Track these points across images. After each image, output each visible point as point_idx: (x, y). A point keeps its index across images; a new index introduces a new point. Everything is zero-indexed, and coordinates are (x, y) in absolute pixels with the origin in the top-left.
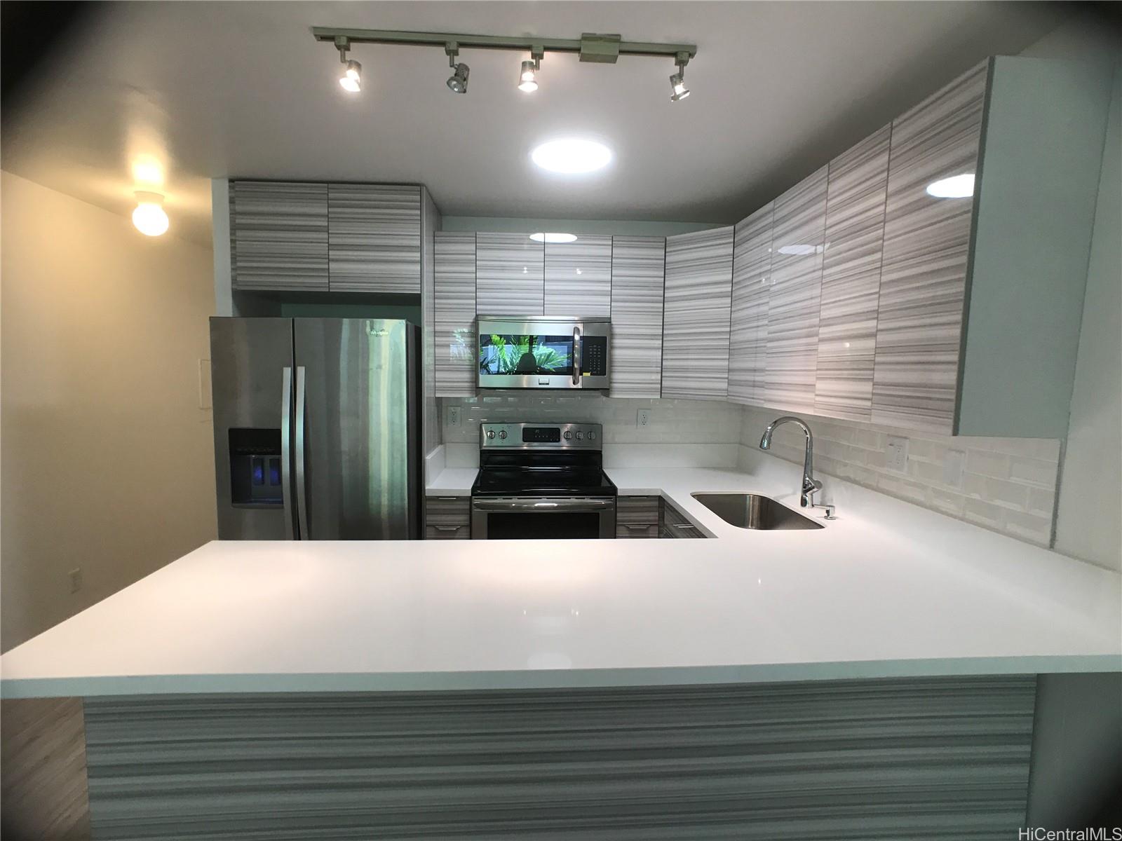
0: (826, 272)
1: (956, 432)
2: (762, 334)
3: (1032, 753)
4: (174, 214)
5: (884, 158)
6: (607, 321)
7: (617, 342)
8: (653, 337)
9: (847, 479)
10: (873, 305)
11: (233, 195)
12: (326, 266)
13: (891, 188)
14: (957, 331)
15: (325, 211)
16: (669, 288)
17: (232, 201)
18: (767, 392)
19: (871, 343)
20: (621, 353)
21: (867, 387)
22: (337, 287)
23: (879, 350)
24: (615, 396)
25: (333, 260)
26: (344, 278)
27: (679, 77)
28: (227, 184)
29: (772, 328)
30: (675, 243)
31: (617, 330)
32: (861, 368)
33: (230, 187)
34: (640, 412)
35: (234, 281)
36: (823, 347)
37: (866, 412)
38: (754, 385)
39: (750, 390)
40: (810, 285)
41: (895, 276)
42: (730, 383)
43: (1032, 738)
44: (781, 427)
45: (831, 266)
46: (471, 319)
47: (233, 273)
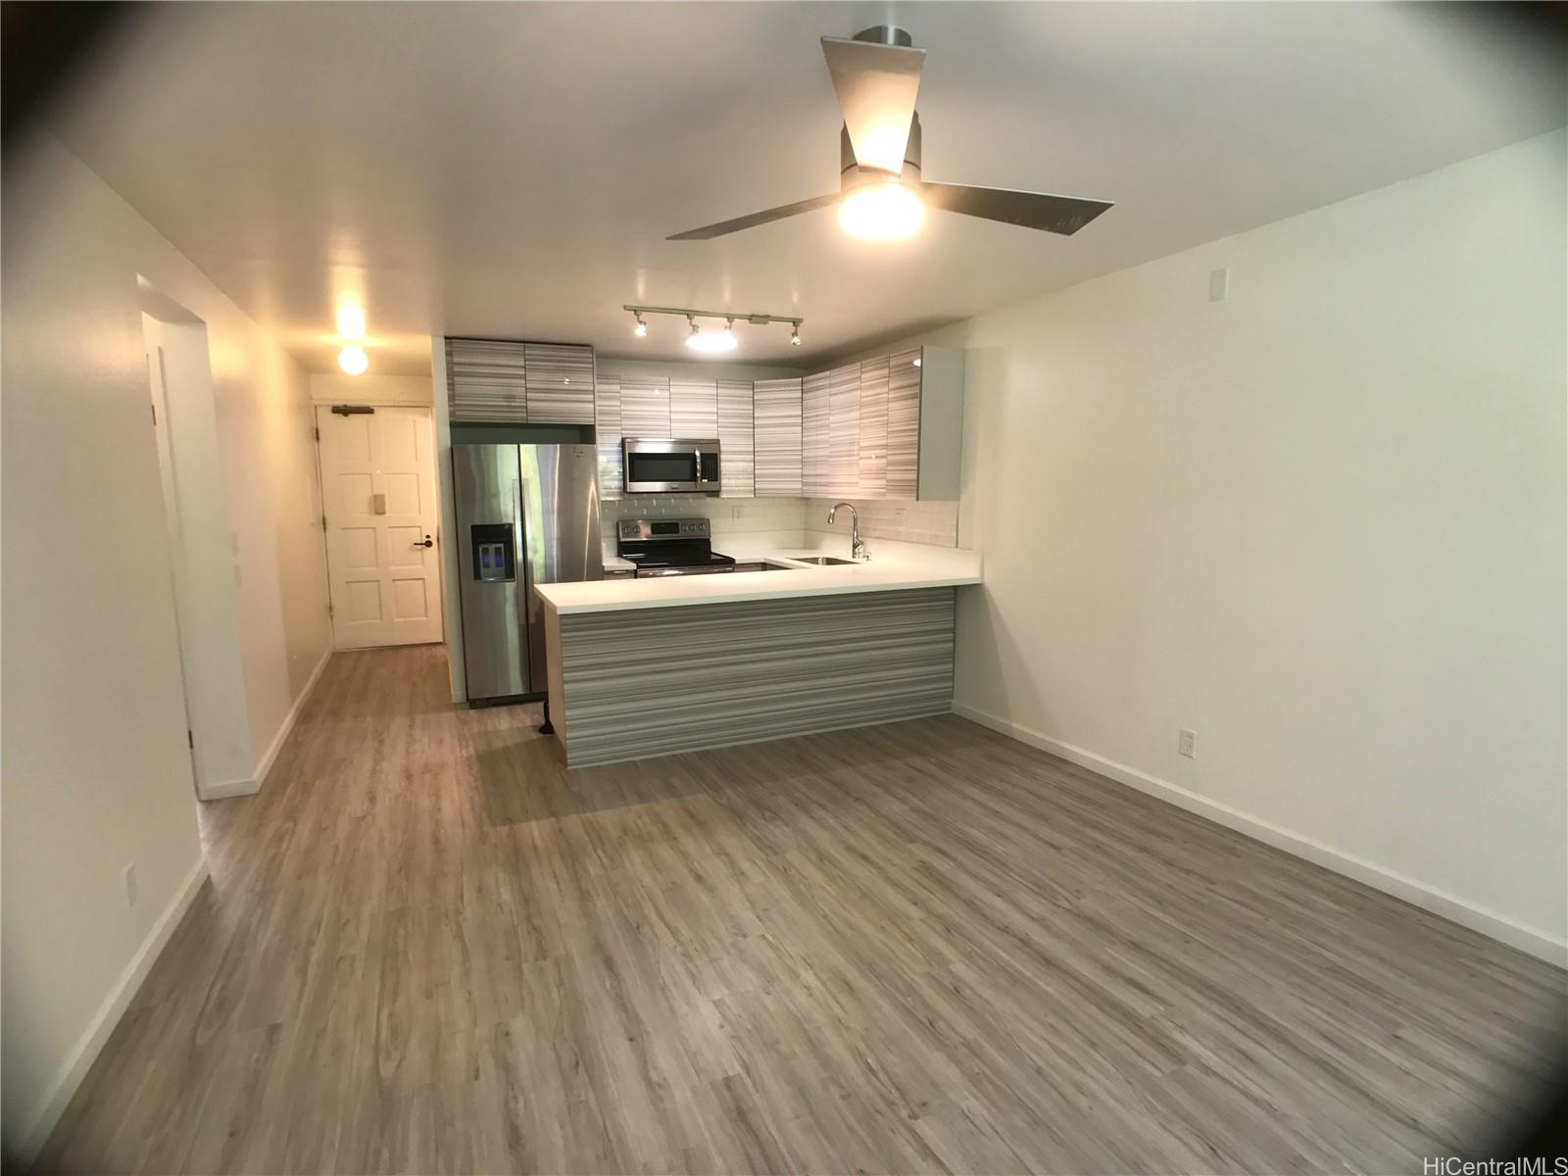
0: (863, 421)
1: (918, 499)
2: (826, 453)
3: (954, 637)
4: (371, 353)
5: (886, 371)
6: (717, 442)
7: (723, 457)
8: (747, 452)
9: (878, 538)
10: (884, 442)
11: (448, 349)
12: (524, 404)
13: (891, 386)
14: (916, 457)
15: (522, 363)
16: (758, 418)
17: (449, 354)
18: (830, 488)
19: (884, 461)
20: (726, 466)
21: (884, 482)
22: (532, 420)
23: (889, 464)
24: (723, 495)
25: (530, 400)
26: (538, 412)
27: (795, 334)
28: (443, 341)
29: (832, 450)
30: (761, 386)
31: (722, 448)
32: (881, 473)
33: (446, 343)
34: (736, 509)
35: (452, 414)
36: (862, 462)
37: (884, 494)
38: (816, 484)
39: (813, 488)
40: (852, 427)
41: (893, 429)
42: (803, 484)
43: (954, 631)
44: (839, 509)
45: (864, 419)
46: (619, 440)
47: (452, 409)
